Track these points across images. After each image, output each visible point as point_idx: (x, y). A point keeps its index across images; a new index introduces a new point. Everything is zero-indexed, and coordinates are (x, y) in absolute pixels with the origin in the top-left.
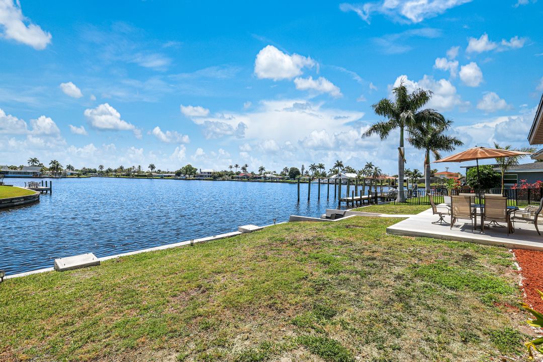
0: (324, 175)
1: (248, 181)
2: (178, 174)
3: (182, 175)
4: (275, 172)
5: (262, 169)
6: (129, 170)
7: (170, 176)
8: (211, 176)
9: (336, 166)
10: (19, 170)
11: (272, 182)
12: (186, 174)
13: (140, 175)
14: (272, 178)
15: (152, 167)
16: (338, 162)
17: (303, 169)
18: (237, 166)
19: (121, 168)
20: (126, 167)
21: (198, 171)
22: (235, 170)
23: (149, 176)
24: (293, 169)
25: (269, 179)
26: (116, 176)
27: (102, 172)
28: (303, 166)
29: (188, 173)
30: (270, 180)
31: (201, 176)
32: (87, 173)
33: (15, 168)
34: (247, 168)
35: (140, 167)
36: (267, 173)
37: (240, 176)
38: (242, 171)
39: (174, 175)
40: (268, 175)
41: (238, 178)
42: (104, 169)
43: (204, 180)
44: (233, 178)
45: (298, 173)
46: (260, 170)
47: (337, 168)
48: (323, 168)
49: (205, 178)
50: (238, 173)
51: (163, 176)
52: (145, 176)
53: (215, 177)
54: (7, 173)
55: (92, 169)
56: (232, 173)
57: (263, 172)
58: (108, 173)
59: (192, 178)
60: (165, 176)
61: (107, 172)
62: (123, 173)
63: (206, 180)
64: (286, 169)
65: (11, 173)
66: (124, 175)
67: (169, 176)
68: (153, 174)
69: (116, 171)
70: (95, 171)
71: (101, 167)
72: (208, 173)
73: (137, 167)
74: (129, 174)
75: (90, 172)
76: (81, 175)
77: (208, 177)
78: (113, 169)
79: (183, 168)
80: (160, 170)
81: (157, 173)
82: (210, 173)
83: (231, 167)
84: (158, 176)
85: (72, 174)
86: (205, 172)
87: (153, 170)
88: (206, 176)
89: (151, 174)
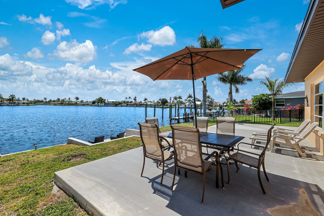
0: (182, 103)
1: (137, 106)
2: (94, 102)
3: (96, 103)
4: (154, 101)
5: (146, 99)
6: (63, 100)
7: (89, 104)
8: (114, 104)
9: (188, 97)
11: (151, 107)
12: (99, 103)
13: (70, 104)
14: (151, 105)
15: (77, 98)
16: (189, 95)
17: (170, 99)
18: (130, 98)
19: (59, 99)
20: (61, 99)
21: (106, 101)
22: (130, 100)
23: (76, 104)
24: (163, 99)
25: (149, 105)
26: (54, 105)
27: (47, 102)
28: (171, 97)
29: (100, 102)
30: (150, 106)
31: (108, 104)
32: (36, 102)
34: (136, 99)
35: (69, 98)
36: (148, 102)
37: (132, 104)
38: (134, 101)
39: (91, 103)
40: (149, 103)
41: (131, 105)
42: (47, 100)
43: (109, 106)
44: (127, 105)
45: (167, 102)
46: (144, 100)
47: (189, 99)
48: (181, 98)
49: (110, 105)
50: (131, 102)
52: (73, 104)
53: (116, 104)
55: (40, 100)
56: (128, 102)
57: (147, 101)
58: (49, 103)
59: (103, 105)
60: (85, 104)
61: (49, 102)
62: (59, 103)
63: (111, 106)
64: (160, 99)
66: (59, 104)
67: (87, 104)
68: (78, 103)
69: (54, 101)
70: (42, 101)
71: (45, 99)
72: (112, 102)
73: (67, 99)
74: (62, 103)
75: (38, 102)
76: (29, 104)
78: (52, 100)
79: (97, 99)
80: (82, 101)
81: (80, 102)
82: (114, 102)
83: (126, 98)
84: (81, 104)
85: (24, 103)
86: (110, 102)
87: (78, 101)
88: (111, 104)
89: (76, 103)
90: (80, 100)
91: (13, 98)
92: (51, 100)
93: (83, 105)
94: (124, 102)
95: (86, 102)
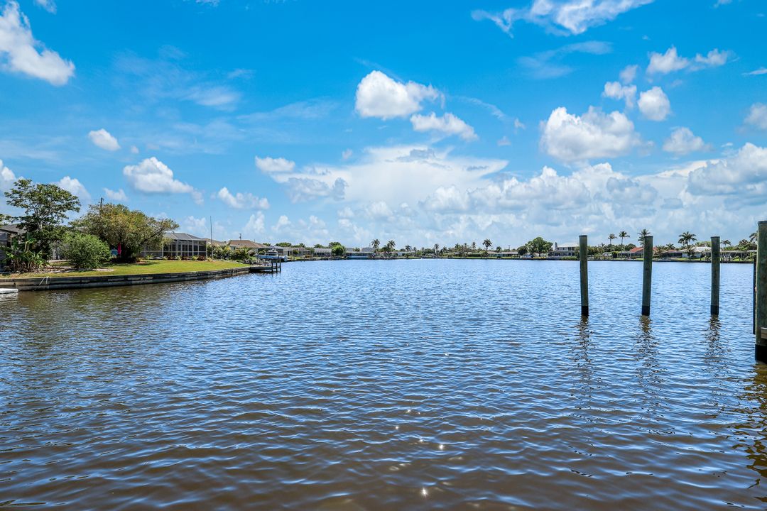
2: (522, 251)
3: (528, 253)
7: (511, 255)
8: (573, 254)
10: (361, 252)
12: (534, 251)
15: (488, 243)
18: (623, 234)
21: (553, 247)
23: (484, 256)
25: (702, 256)
26: (450, 257)
29: (538, 250)
31: (557, 254)
33: (358, 250)
35: (474, 243)
37: (631, 252)
38: (637, 244)
39: (517, 253)
40: (700, 250)
41: (627, 255)
43: (560, 259)
44: (615, 256)
46: (682, 240)
49: (562, 257)
50: (629, 247)
51: (501, 255)
52: (479, 255)
54: (351, 254)
56: (619, 248)
57: (691, 242)
59: (546, 257)
60: (504, 255)
63: (564, 259)
65: (354, 254)
66: (457, 255)
67: (509, 255)
68: (488, 253)
69: (450, 250)
72: (569, 248)
73: (470, 244)
74: (461, 253)
77: (570, 254)
79: (529, 243)
80: (498, 248)
81: (495, 251)
82: (573, 248)
83: (612, 237)
84: (496, 255)
86: (564, 249)
87: (489, 248)
88: (564, 254)
89: (486, 253)
90: (493, 247)
92: (445, 249)
93: (499, 257)
94: (608, 249)
95: (506, 251)
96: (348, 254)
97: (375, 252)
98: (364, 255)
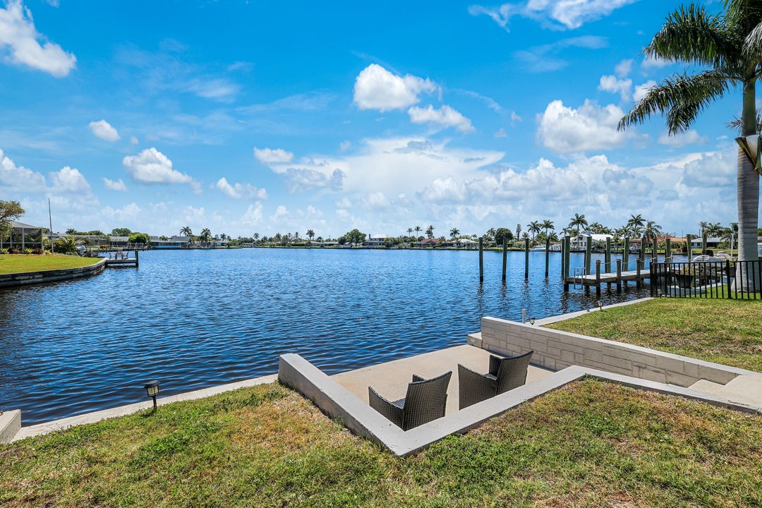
0: (553, 238)
1: (434, 249)
2: (342, 241)
3: (347, 243)
4: (475, 236)
5: (455, 232)
6: (286, 238)
7: (332, 245)
8: (383, 244)
9: (573, 224)
10: (169, 241)
11: (469, 250)
12: (352, 241)
13: (298, 244)
14: (469, 245)
15: (311, 233)
16: (577, 215)
17: (518, 231)
18: (418, 229)
19: (278, 236)
20: (283, 234)
21: (367, 238)
22: (417, 235)
23: (308, 245)
24: (501, 231)
25: (465, 246)
26: (272, 247)
27: (259, 241)
28: (519, 226)
29: (355, 240)
30: (466, 248)
31: (371, 244)
32: (243, 243)
33: (163, 238)
34: (433, 231)
35: (297, 233)
36: (460, 237)
37: (422, 242)
38: (426, 236)
39: (337, 243)
40: (463, 241)
41: (420, 245)
42: (260, 239)
43: (374, 249)
44: (412, 245)
45: (509, 236)
46: (452, 234)
47: (575, 227)
48: (551, 227)
49: (375, 247)
50: (421, 239)
51: (323, 245)
52: (303, 245)
53: (388, 244)
54: (157, 244)
55: (248, 238)
56: (413, 239)
57: (457, 236)
58: (262, 243)
59: (361, 246)
60: (326, 245)
61: (262, 241)
62: (280, 243)
63: (377, 249)
64: (492, 231)
65: (161, 244)
66: (279, 245)
67: (330, 245)
68: (312, 243)
69: (271, 240)
70: (252, 241)
71: (256, 235)
72: (380, 239)
73: (293, 234)
74: (284, 243)
75: (246, 242)
77: (380, 244)
78: (268, 238)
79: (348, 234)
80: (320, 238)
81: (317, 241)
82: (383, 239)
83: (410, 230)
84: (318, 245)
85: (223, 244)
86: (375, 239)
87: (312, 238)
88: (376, 244)
89: (310, 243)
90: (316, 237)
91: (206, 234)
92: (265, 238)
93: (322, 247)
94: (405, 239)
95: (327, 241)
96: (152, 244)
97: (190, 241)
98: (175, 244)
